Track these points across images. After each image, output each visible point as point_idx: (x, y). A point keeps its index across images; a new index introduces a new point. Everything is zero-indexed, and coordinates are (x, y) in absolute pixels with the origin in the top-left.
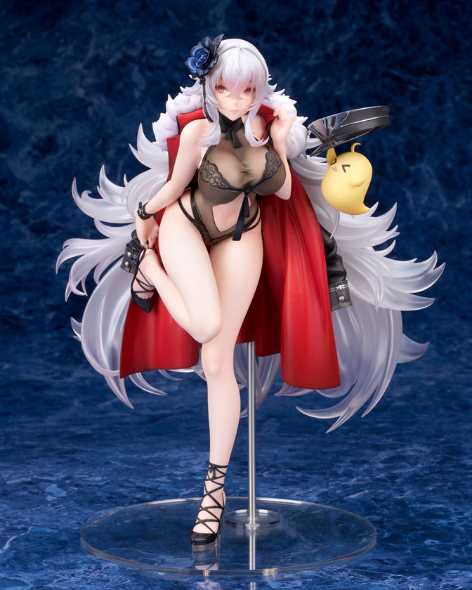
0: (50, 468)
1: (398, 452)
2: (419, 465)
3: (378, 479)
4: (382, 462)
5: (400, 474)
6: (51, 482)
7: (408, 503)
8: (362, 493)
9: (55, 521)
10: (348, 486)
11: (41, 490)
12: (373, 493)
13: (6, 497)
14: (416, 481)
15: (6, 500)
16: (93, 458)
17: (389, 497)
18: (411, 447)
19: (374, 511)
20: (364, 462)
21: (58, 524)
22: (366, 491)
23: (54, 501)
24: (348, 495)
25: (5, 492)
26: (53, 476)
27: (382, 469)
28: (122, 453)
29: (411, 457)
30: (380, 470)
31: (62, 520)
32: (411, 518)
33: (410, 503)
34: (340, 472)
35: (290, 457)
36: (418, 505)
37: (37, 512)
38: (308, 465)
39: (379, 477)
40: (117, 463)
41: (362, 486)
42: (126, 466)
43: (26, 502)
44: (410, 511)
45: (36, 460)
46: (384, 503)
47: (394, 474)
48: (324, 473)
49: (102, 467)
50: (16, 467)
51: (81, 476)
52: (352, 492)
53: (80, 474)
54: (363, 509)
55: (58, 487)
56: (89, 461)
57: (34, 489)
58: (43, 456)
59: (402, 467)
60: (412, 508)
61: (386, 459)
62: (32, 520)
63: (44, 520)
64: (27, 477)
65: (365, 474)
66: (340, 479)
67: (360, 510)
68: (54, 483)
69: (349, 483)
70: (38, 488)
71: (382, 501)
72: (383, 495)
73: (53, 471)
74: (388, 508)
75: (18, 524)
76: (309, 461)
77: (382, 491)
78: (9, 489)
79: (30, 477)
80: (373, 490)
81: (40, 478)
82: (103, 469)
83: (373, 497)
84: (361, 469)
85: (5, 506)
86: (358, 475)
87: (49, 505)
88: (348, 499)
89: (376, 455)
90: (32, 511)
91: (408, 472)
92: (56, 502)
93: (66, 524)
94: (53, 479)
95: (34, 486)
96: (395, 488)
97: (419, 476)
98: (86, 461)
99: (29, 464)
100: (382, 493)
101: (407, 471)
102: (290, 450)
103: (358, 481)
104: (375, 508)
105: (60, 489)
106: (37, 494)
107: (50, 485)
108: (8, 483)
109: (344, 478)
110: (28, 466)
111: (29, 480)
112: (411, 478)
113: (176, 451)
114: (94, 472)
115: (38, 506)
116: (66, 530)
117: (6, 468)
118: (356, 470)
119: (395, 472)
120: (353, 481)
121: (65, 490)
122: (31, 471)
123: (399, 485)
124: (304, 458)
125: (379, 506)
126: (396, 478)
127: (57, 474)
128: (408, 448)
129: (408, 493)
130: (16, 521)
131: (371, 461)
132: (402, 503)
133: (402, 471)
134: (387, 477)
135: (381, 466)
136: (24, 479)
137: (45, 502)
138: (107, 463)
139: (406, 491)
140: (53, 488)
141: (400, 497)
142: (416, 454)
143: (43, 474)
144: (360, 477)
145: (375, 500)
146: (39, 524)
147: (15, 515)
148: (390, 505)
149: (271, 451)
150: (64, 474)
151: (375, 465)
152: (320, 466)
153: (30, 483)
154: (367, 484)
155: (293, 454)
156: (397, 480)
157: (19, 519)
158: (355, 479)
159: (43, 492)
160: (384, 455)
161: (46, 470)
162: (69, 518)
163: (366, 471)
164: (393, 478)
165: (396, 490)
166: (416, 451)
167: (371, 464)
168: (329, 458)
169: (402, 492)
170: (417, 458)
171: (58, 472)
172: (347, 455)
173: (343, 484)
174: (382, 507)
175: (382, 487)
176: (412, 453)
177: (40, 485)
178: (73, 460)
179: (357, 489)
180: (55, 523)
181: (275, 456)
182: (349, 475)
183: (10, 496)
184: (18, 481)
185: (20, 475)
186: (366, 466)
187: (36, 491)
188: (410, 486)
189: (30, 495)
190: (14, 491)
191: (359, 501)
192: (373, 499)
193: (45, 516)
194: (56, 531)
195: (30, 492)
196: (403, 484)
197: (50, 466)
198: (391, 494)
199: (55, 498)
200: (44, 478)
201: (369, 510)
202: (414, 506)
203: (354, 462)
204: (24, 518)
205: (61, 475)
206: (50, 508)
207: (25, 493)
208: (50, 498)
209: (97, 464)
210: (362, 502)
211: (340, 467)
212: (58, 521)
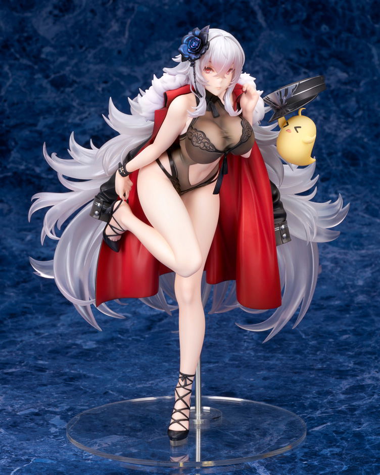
0: (56, 398)
1: (357, 381)
2: (376, 396)
3: (340, 411)
4: (343, 394)
5: (359, 406)
6: (55, 413)
7: (364, 435)
8: (325, 425)
9: (55, 452)
10: (313, 419)
11: (46, 421)
12: (334, 425)
13: (15, 429)
14: (372, 413)
15: (15, 431)
16: (94, 387)
17: (348, 429)
18: (369, 373)
19: (335, 443)
20: (329, 393)
21: (58, 454)
22: (329, 424)
23: (56, 432)
24: (312, 428)
25: (15, 423)
26: (57, 407)
27: (344, 400)
28: (120, 380)
29: (369, 386)
30: (341, 402)
31: (61, 452)
32: (367, 450)
33: (367, 435)
34: (307, 403)
35: (265, 387)
36: (374, 437)
37: (41, 444)
38: (280, 397)
39: (340, 409)
40: (115, 393)
41: (325, 418)
42: (122, 397)
43: (32, 433)
44: (366, 443)
45: (45, 387)
46: (343, 436)
47: (354, 406)
48: (293, 405)
49: (101, 397)
50: (26, 395)
51: (82, 408)
52: (316, 424)
53: (81, 406)
54: (325, 441)
55: (61, 418)
56: (90, 391)
57: (40, 420)
58: (52, 383)
59: (361, 398)
60: (368, 440)
61: (346, 389)
62: (35, 451)
63: (46, 451)
64: (35, 408)
65: (328, 406)
66: (306, 411)
67: (322, 443)
68: (58, 415)
69: (314, 416)
70: (44, 419)
71: (343, 433)
72: (343, 428)
73: (58, 401)
74: (347, 441)
75: (23, 455)
76: (280, 392)
77: (342, 423)
78: (19, 421)
79: (38, 408)
80: (334, 423)
81: (46, 409)
82: (102, 399)
83: (334, 429)
84: (325, 400)
85: (14, 437)
86: (322, 407)
87: (52, 437)
88: (312, 431)
89: (338, 385)
90: (36, 442)
91: (366, 404)
92: (58, 434)
93: (65, 456)
94: (57, 410)
95: (40, 417)
96: (354, 420)
97: (375, 408)
98: (88, 390)
99: (38, 393)
100: (343, 425)
101: (365, 402)
102: (265, 379)
103: (322, 413)
104: (336, 441)
105: (62, 421)
106: (42, 425)
107: (54, 417)
108: (18, 413)
109: (310, 410)
110: (38, 395)
111: (37, 411)
112: (368, 409)
113: (166, 379)
114: (94, 404)
115: (42, 437)
116: (64, 461)
117: (18, 397)
118: (320, 402)
119: (354, 404)
120: (317, 414)
121: (67, 422)
122: (39, 401)
123: (357, 417)
124: (276, 388)
125: (339, 438)
126: (355, 410)
127: (62, 405)
128: (367, 375)
129: (365, 426)
130: (21, 452)
131: (334, 392)
132: (358, 435)
133: (360, 403)
134: (347, 409)
135: (342, 397)
136: (32, 410)
137: (48, 434)
138: (106, 393)
139: (363, 424)
140: (56, 420)
141: (358, 429)
142: (373, 382)
143: (49, 405)
144: (323, 409)
145: (336, 432)
146: (41, 455)
147: (21, 447)
148: (348, 437)
149: (248, 380)
150: (68, 405)
151: (337, 397)
152: (289, 398)
153: (37, 414)
154: (330, 416)
155: (267, 383)
156: (356, 413)
157: (24, 451)
158: (319, 412)
159: (48, 424)
160: (345, 384)
161: (52, 401)
162: (68, 449)
163: (329, 402)
164: (352, 409)
165: (355, 422)
166: (374, 378)
167: (334, 396)
168: (298, 388)
169: (360, 424)
170: (375, 387)
171: (63, 403)
172: (314, 385)
173: (309, 416)
174: (341, 439)
175: (342, 420)
176: (369, 382)
177: (45, 417)
178: (77, 389)
179: (321, 421)
180: (55, 455)
181: (251, 386)
182: (314, 407)
183: (18, 428)
184: (27, 412)
185: (29, 406)
186: (329, 397)
187: (42, 422)
188: (367, 418)
189: (36, 426)
190: (22, 422)
191: (322, 433)
192: (334, 431)
193: (47, 448)
194: (55, 462)
195: (37, 424)
196: (361, 416)
197: (57, 395)
198: (349, 427)
199: (57, 430)
200: (50, 409)
201: (331, 442)
202: (370, 437)
203: (319, 393)
204: (28, 449)
205: (65, 407)
206: (52, 440)
207: (32, 424)
208: (53, 430)
209: (97, 394)
210: (325, 435)
211: (307, 398)
212: (58, 452)
